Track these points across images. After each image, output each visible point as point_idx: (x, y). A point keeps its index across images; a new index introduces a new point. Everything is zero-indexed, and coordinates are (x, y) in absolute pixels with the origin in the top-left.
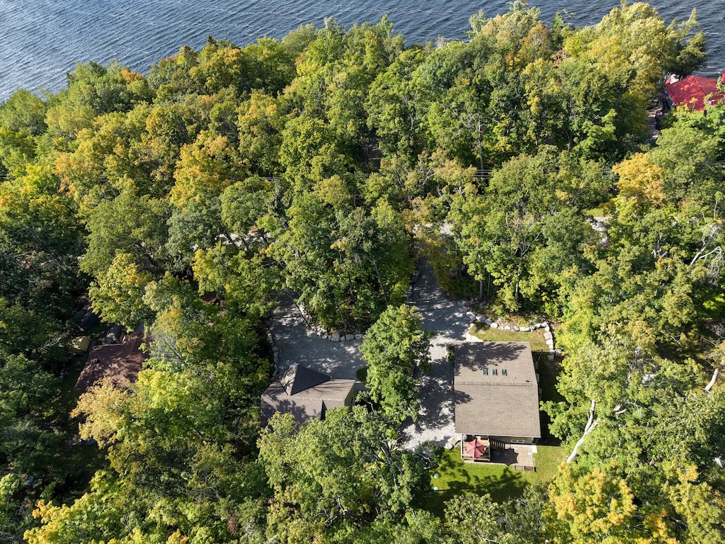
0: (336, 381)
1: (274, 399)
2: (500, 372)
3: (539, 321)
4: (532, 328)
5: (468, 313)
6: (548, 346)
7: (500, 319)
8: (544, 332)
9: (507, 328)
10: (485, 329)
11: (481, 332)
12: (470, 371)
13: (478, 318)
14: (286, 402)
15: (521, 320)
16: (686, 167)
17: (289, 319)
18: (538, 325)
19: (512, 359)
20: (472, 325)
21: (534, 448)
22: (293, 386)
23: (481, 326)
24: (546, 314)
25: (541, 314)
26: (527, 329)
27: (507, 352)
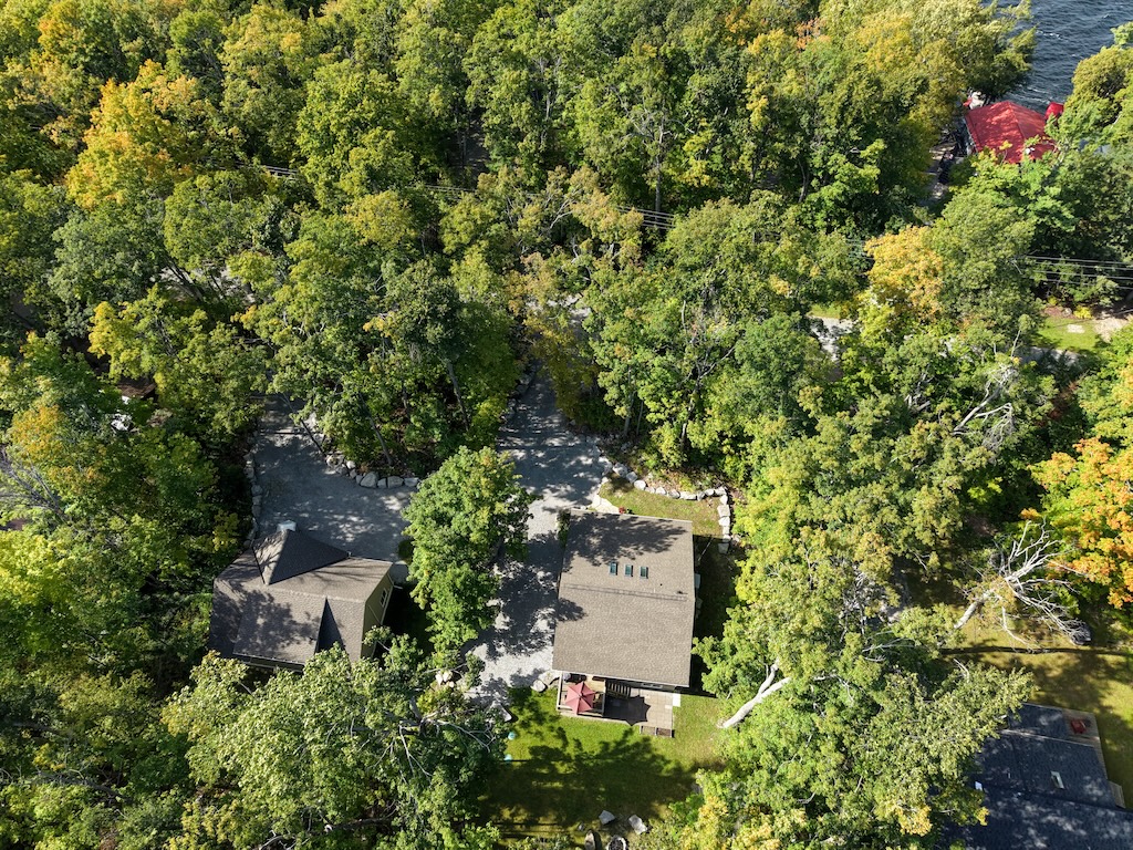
0: (356, 562)
1: (237, 588)
2: (637, 571)
3: (713, 485)
4: (700, 495)
5: (601, 460)
6: (721, 528)
7: (650, 475)
8: (719, 503)
9: (660, 491)
10: (625, 491)
11: (619, 494)
12: (589, 564)
13: (616, 470)
14: (257, 596)
15: (685, 480)
16: (982, 264)
17: (289, 437)
18: (710, 492)
19: (660, 550)
20: (605, 480)
21: (676, 698)
22: (275, 569)
23: (621, 483)
24: (725, 475)
25: (719, 473)
26: (692, 497)
27: (653, 538)
